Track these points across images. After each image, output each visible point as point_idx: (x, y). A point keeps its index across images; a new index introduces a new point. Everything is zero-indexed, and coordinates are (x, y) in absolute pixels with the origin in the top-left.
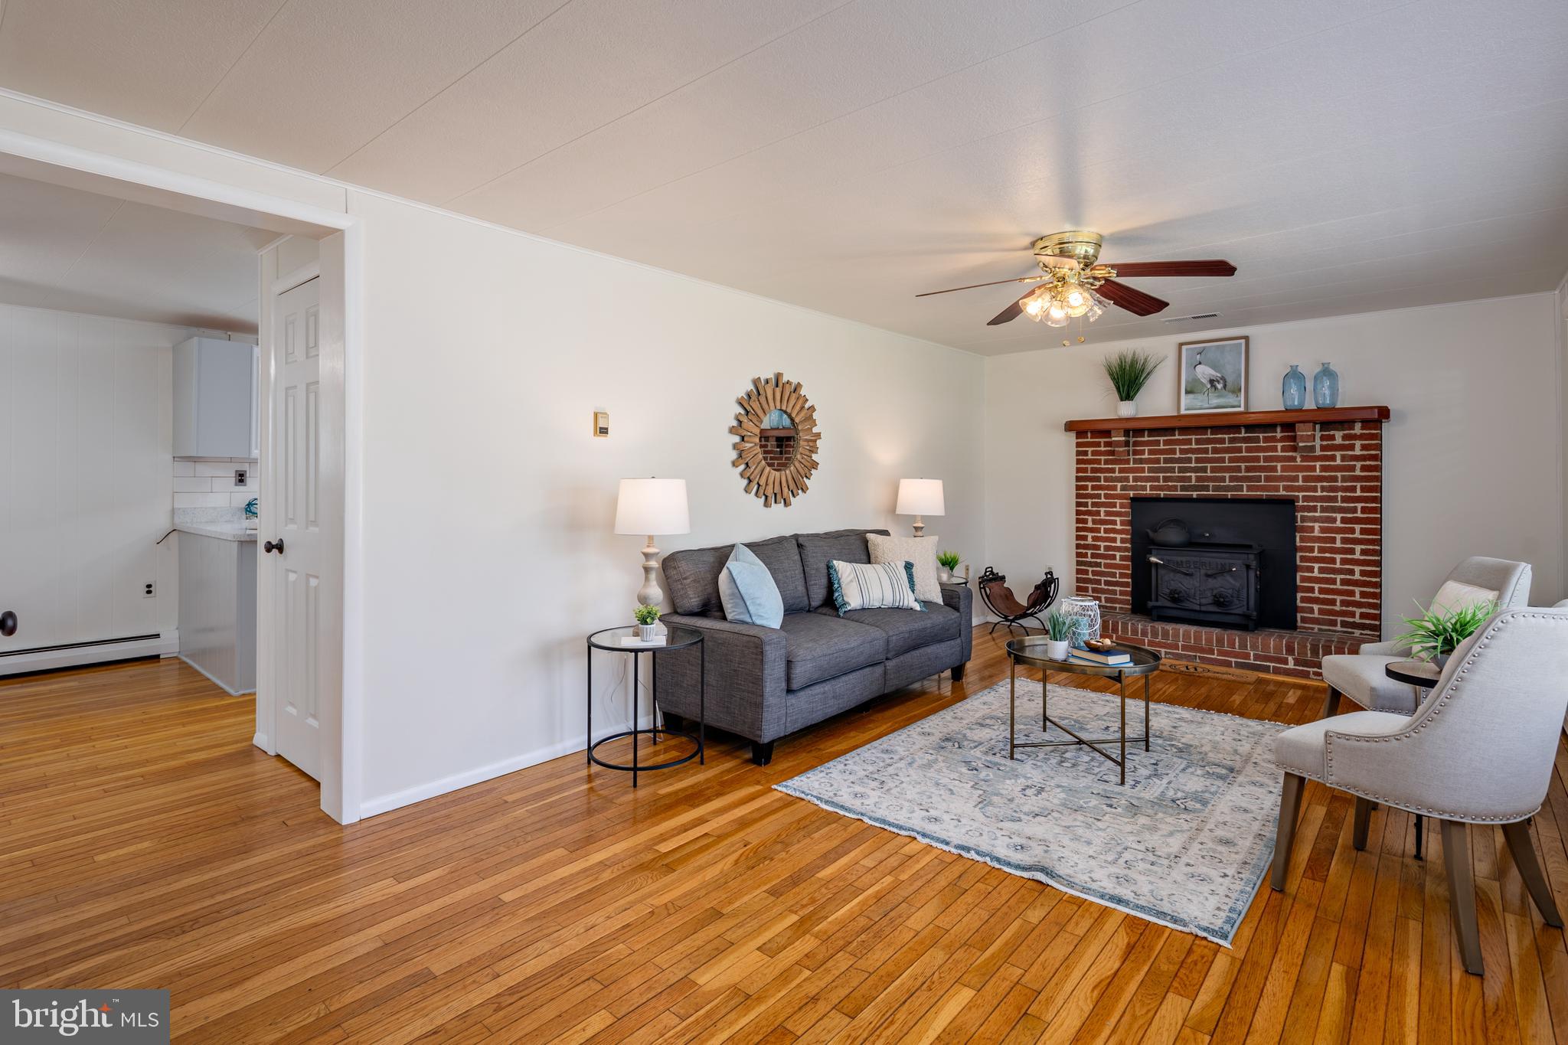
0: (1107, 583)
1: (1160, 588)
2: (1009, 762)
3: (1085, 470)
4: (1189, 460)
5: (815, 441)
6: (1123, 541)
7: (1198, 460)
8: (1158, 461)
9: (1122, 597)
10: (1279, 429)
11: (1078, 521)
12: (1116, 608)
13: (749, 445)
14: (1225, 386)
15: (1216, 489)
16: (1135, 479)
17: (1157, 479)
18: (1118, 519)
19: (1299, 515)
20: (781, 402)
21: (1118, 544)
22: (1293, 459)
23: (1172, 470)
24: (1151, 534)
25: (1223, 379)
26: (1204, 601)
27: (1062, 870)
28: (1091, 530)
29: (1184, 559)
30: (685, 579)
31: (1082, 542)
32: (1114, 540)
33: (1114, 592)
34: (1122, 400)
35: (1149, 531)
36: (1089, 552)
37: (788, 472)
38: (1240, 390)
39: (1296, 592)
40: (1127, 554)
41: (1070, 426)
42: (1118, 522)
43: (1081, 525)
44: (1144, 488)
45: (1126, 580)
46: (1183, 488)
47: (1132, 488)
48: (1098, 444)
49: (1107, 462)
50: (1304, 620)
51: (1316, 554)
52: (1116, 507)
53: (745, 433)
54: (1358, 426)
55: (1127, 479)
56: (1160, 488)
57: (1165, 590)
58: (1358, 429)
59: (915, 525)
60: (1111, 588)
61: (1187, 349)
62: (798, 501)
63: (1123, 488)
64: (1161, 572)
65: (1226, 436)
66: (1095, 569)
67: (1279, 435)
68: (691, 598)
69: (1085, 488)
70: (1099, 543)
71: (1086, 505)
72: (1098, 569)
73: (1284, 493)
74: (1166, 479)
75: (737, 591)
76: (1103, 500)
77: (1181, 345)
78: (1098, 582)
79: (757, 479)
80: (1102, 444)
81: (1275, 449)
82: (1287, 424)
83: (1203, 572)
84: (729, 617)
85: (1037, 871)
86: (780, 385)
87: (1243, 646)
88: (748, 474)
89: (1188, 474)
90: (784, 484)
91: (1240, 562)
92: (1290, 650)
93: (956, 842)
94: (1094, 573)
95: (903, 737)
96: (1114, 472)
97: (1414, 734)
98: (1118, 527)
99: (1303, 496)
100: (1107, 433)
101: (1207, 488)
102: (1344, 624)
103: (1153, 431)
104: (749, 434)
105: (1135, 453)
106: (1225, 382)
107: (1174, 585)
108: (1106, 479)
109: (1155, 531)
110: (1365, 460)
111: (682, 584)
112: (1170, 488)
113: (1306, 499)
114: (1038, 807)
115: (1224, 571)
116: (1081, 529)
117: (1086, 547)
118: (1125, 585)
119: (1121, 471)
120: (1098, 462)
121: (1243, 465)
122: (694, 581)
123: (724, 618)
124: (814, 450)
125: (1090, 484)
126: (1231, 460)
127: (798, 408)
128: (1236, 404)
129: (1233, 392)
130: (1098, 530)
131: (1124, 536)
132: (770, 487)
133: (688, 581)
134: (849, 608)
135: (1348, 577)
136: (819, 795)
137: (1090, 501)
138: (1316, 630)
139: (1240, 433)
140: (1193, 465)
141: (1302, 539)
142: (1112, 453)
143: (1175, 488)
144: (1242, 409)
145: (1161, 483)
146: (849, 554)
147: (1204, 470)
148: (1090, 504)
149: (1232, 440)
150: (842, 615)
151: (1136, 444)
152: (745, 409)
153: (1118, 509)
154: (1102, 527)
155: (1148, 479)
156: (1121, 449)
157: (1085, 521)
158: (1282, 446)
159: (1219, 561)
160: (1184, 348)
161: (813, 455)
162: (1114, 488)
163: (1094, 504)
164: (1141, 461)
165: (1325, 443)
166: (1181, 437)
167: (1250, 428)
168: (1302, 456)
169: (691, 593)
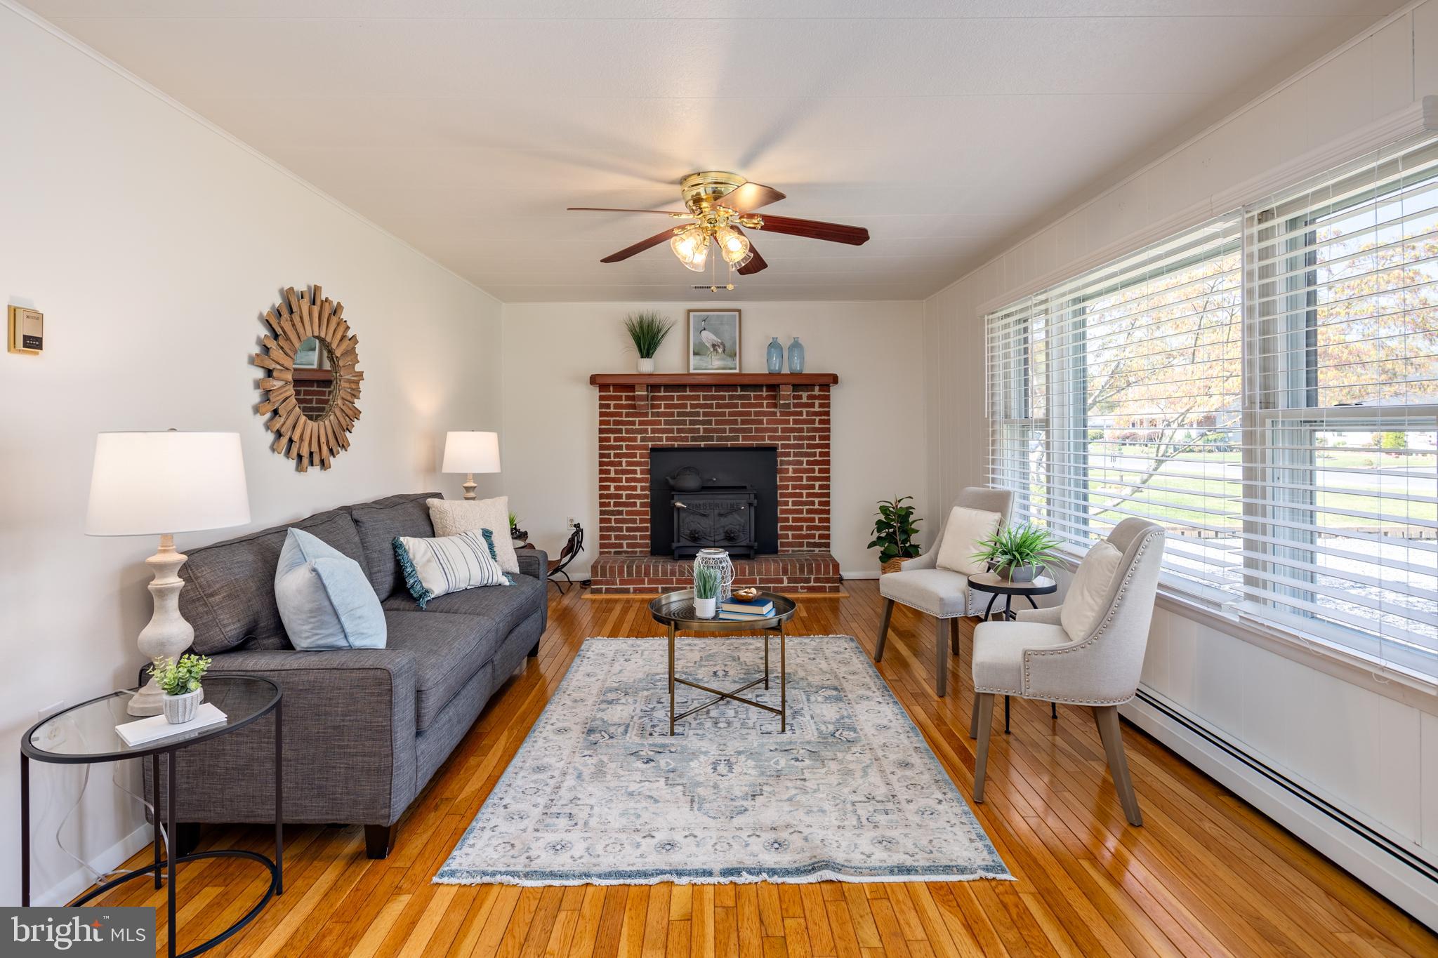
0: (628, 529)
1: (681, 529)
2: (672, 740)
3: (608, 423)
4: (698, 414)
5: (357, 383)
6: (643, 489)
7: (705, 414)
8: (672, 414)
9: (642, 541)
10: (764, 389)
11: (601, 472)
12: (636, 552)
13: (278, 384)
14: (724, 351)
15: (719, 439)
16: (653, 431)
17: (671, 431)
18: (638, 468)
19: (779, 459)
20: (319, 326)
21: (639, 492)
22: (774, 414)
23: (684, 423)
24: (671, 482)
25: (722, 343)
26: (718, 538)
27: (840, 857)
28: (613, 480)
29: (701, 502)
30: (212, 595)
31: (605, 492)
32: (634, 488)
33: (635, 537)
34: (642, 357)
35: (668, 478)
36: (612, 501)
37: (327, 422)
38: (735, 354)
39: (777, 523)
40: (646, 500)
41: (594, 380)
42: (638, 472)
43: (604, 476)
44: (660, 439)
45: (646, 525)
46: (694, 439)
47: (651, 439)
48: (620, 398)
49: (628, 415)
50: (783, 545)
51: (790, 491)
52: (636, 457)
53: (272, 366)
54: (817, 388)
55: (646, 431)
56: (675, 439)
57: (685, 532)
58: (817, 392)
59: (466, 485)
60: (632, 534)
61: (694, 316)
62: (339, 462)
63: (643, 439)
64: (683, 515)
65: (727, 394)
66: (617, 517)
67: (765, 394)
68: (225, 626)
69: (608, 439)
70: (621, 492)
71: (608, 456)
72: (621, 517)
73: (769, 442)
74: (679, 431)
75: (327, 603)
76: (624, 451)
77: (689, 311)
78: (621, 529)
79: (289, 434)
80: (624, 398)
81: (761, 405)
82: (770, 385)
83: (716, 512)
84: (300, 642)
85: (823, 869)
86: (318, 302)
87: (751, 573)
88: (277, 426)
89: (697, 427)
90: (323, 440)
91: (744, 501)
92: (785, 572)
93: (717, 868)
94: (617, 521)
95: (541, 742)
96: (634, 424)
97: (1095, 641)
98: (639, 476)
99: (782, 444)
100: (631, 388)
101: (711, 439)
102: (809, 545)
103: (669, 387)
104: (279, 367)
105: (653, 406)
106: (724, 346)
107: (694, 526)
108: (628, 431)
109: (674, 478)
110: (821, 416)
111: (205, 604)
112: (682, 439)
113: (784, 446)
114: (745, 785)
115: (734, 509)
116: (604, 479)
117: (609, 496)
118: (645, 529)
119: (641, 423)
120: (620, 415)
121: (739, 419)
122: (229, 596)
123: (287, 645)
124: (355, 393)
125: (612, 436)
126: (731, 414)
127: (339, 336)
128: (733, 366)
129: (731, 356)
130: (620, 480)
131: (643, 484)
132: (306, 444)
133: (218, 598)
134: (432, 596)
135: (811, 507)
136: (509, 869)
137: (612, 452)
138: (790, 552)
139: (737, 391)
140: (701, 418)
141: (781, 481)
142: (634, 407)
143: (686, 439)
144: (737, 371)
145: (675, 435)
146: (413, 527)
147: (710, 422)
148: (612, 455)
149: (731, 397)
150: (424, 606)
151: (653, 398)
152: (273, 330)
153: (638, 459)
154: (624, 477)
155: (664, 431)
156: (642, 403)
157: (608, 472)
158: (767, 403)
159: (729, 501)
160: (692, 314)
161: (356, 400)
162: (635, 439)
163: (616, 455)
164: (658, 414)
165: (796, 401)
166: (691, 394)
167: (745, 387)
168: (780, 412)
169: (224, 617)
